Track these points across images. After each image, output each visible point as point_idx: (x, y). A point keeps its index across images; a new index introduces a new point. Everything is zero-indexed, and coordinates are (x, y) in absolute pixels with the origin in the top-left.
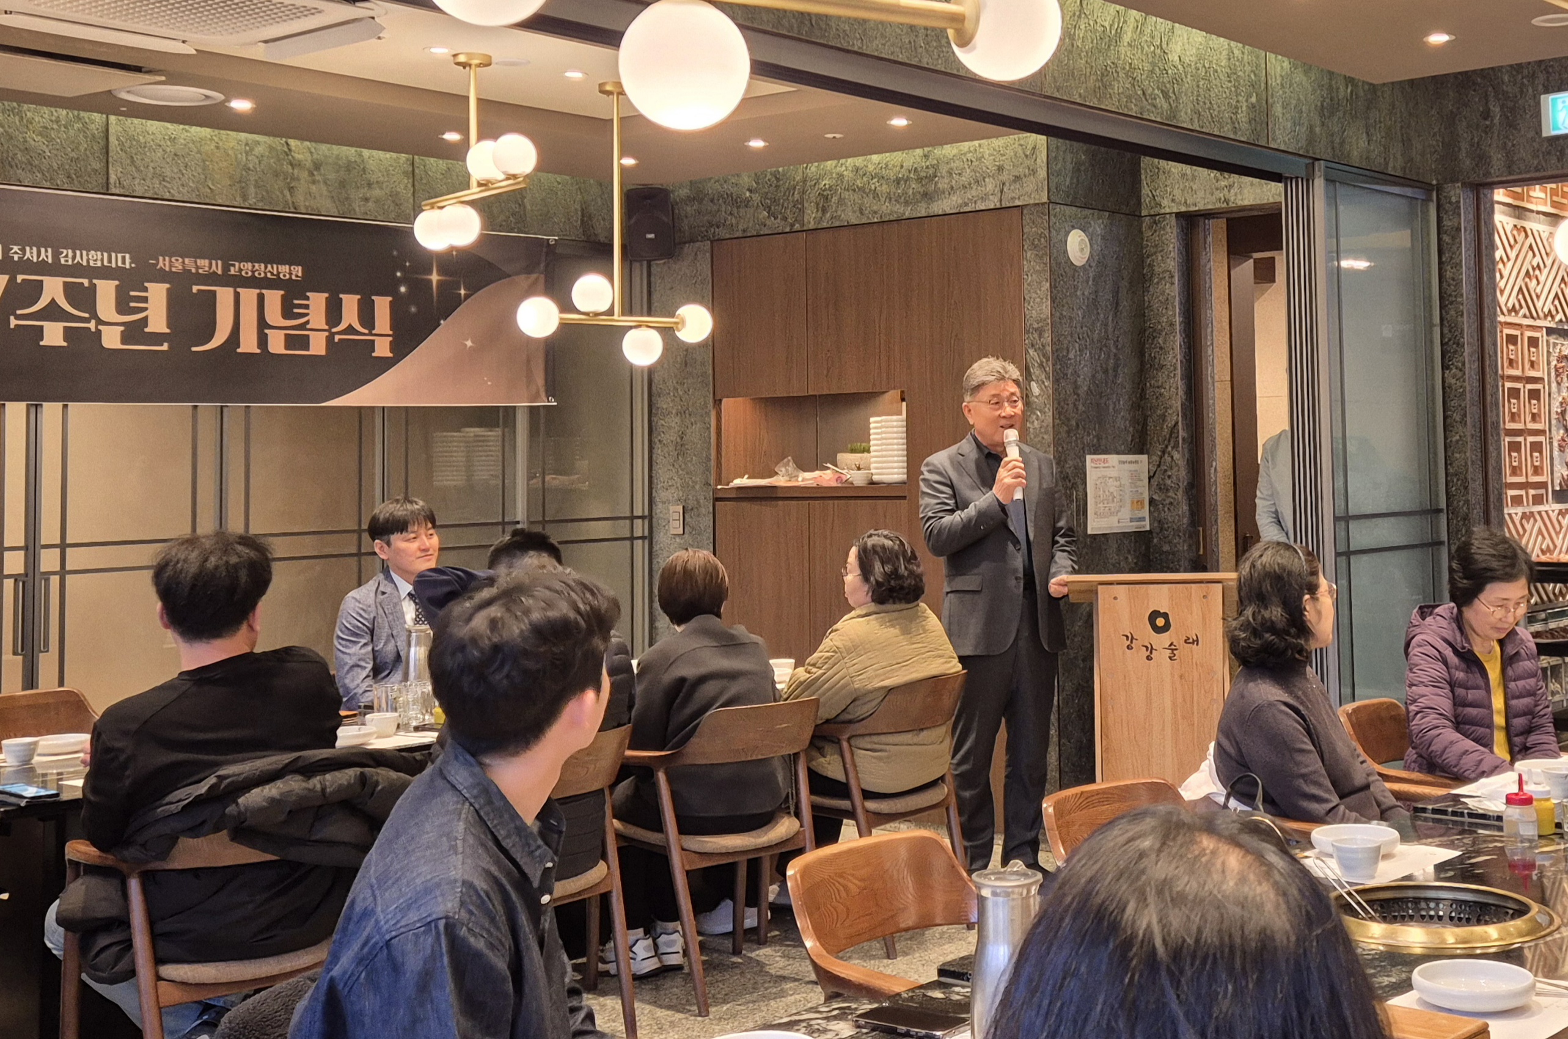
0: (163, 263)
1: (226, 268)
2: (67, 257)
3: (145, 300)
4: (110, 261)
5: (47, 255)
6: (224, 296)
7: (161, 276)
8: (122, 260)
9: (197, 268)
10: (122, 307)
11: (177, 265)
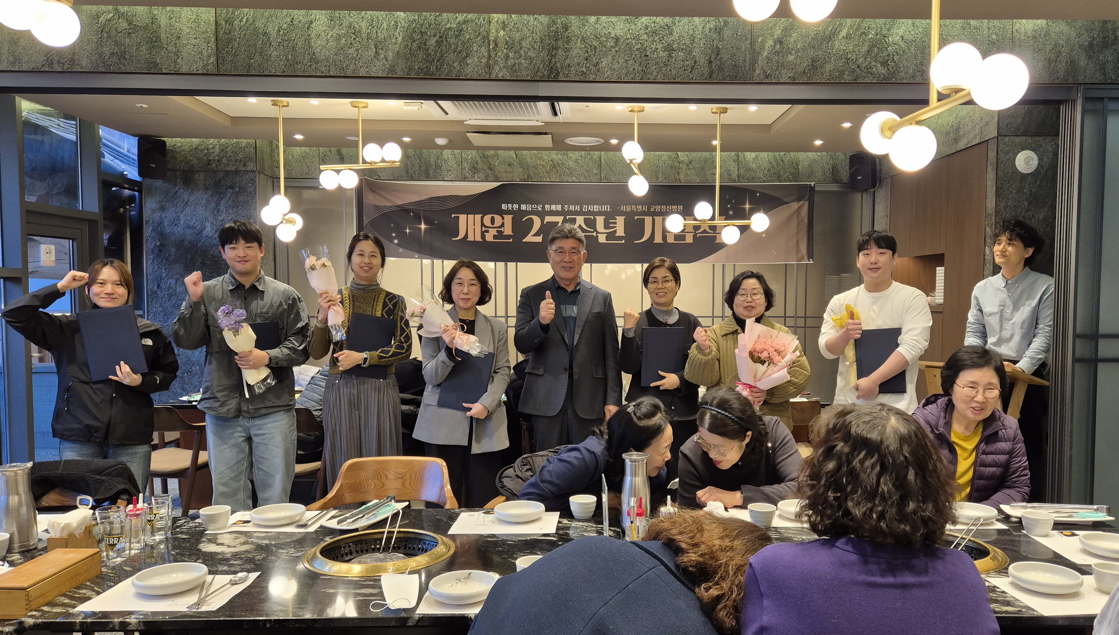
0: (623, 208)
1: (649, 209)
2: (585, 208)
3: (615, 223)
4: (602, 209)
5: (578, 208)
6: (648, 220)
7: (622, 213)
8: (606, 208)
9: (637, 209)
10: (606, 227)
11: (629, 209)
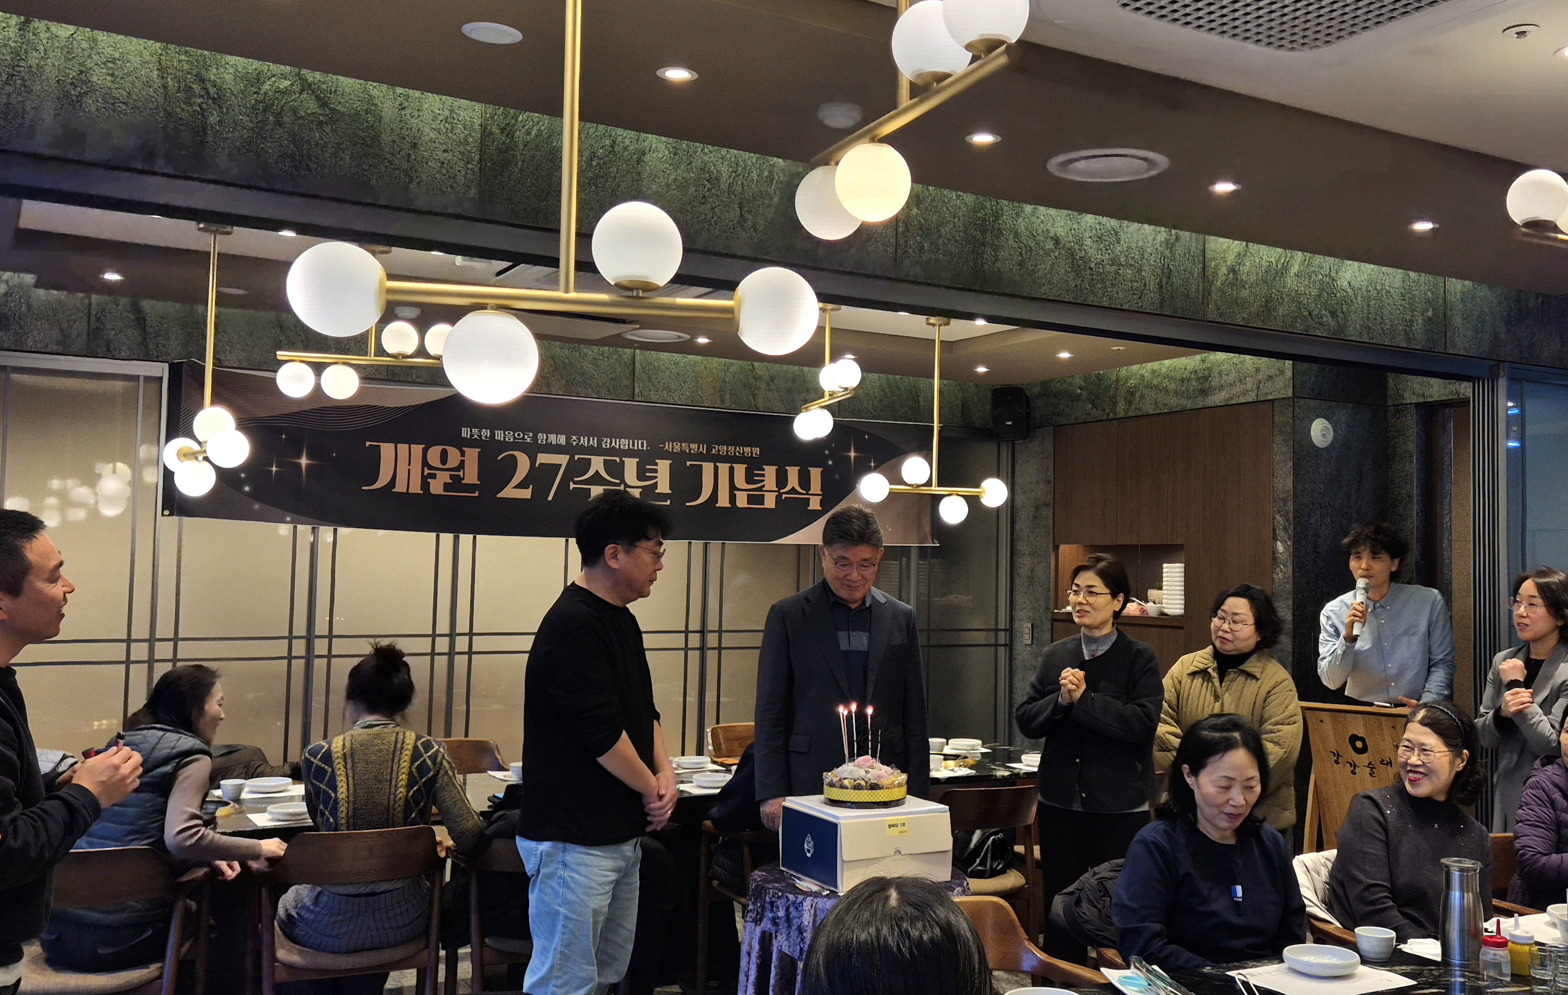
0: (668, 446)
1: (709, 449)
2: (606, 443)
3: (656, 471)
4: (633, 445)
5: (594, 442)
6: (708, 468)
7: (665, 455)
8: (641, 445)
9: (690, 450)
10: (641, 476)
11: (677, 448)
